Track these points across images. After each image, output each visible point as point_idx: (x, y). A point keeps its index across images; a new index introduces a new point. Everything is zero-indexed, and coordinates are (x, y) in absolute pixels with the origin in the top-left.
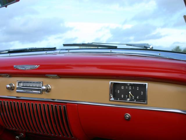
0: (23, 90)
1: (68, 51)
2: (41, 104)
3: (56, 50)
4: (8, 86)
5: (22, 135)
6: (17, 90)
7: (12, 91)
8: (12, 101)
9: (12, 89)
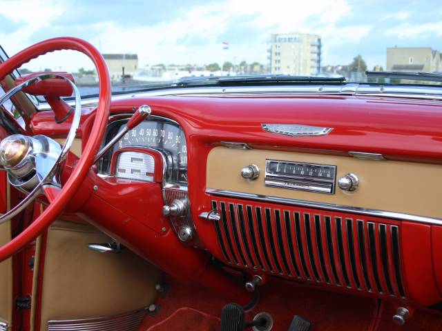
0: (285, 182)
1: (382, 89)
2: (330, 217)
3: (345, 84)
4: (246, 171)
5: (258, 280)
6: (267, 182)
7: (252, 182)
8: (254, 205)
9: (254, 177)
